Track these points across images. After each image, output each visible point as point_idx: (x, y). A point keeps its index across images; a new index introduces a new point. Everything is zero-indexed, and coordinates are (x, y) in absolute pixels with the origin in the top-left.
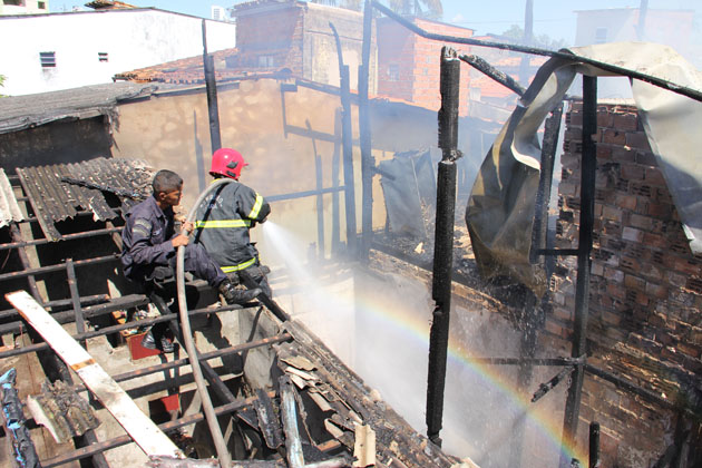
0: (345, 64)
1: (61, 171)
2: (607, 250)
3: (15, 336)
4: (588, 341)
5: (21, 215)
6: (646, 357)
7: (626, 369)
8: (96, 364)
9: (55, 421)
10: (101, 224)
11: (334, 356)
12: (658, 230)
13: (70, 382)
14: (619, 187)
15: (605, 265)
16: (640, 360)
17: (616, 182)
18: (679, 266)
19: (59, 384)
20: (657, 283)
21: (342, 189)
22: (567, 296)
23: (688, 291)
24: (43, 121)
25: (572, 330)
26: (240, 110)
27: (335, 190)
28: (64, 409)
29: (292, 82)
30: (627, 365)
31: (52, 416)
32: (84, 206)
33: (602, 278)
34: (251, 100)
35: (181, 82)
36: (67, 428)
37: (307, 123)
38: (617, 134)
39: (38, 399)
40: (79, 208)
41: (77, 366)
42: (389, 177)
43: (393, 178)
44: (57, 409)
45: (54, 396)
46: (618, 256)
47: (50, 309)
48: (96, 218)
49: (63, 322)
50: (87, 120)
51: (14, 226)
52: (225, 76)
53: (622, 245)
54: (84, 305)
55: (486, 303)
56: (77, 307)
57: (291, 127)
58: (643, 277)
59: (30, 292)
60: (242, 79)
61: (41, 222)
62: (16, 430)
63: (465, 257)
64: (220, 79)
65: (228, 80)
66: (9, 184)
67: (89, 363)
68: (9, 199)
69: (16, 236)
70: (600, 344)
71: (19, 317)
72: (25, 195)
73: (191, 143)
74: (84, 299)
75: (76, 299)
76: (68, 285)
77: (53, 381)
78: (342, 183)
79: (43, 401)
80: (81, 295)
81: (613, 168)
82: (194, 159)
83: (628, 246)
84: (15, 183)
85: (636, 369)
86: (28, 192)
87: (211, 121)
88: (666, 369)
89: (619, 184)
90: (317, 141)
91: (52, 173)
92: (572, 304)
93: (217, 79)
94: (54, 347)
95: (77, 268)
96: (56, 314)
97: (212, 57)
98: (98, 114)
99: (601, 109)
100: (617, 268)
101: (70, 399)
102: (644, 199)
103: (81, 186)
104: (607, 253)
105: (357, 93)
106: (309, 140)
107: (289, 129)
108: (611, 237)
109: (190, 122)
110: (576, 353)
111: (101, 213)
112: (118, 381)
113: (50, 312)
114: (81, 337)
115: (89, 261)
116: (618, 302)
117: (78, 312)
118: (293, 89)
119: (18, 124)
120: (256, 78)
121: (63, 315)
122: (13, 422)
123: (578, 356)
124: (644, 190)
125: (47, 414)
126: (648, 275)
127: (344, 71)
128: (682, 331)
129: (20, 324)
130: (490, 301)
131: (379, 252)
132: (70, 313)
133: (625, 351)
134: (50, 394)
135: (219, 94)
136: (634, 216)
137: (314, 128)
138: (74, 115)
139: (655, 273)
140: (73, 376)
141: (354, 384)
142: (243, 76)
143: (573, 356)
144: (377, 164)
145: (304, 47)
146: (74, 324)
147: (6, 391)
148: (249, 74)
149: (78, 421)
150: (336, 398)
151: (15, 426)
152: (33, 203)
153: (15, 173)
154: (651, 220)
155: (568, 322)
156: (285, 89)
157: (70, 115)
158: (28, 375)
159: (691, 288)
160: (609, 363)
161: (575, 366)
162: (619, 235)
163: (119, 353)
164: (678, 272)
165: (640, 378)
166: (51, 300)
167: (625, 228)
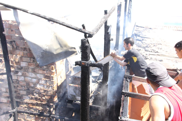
2: (17, 70)
4: (17, 102)
6: (37, 103)
7: (31, 108)
12: (32, 61)
14: (17, 48)
15: (17, 76)
16: (35, 104)
17: (15, 47)
18: (41, 72)
20: (35, 78)
22: (6, 89)
23: (45, 79)
25: (10, 100)
30: (31, 106)
33: (17, 80)
38: (12, 31)
46: (21, 72)
53: (21, 68)
58: (30, 77)
70: (21, 102)
81: (13, 43)
83: (23, 68)
85: (34, 107)
88: (44, 105)
89: (16, 48)
92: (8, 91)
99: (5, 22)
100: (21, 76)
102: (25, 52)
104: (17, 71)
108: (17, 66)
110: (13, 108)
116: (24, 87)
123: (14, 109)
124: (25, 49)
126: (32, 76)
128: (45, 92)
133: (30, 102)
136: (23, 58)
139: (33, 75)
143: (12, 109)
154: (29, 59)
155: (8, 97)
159: (45, 78)
160: (25, 107)
161: (14, 113)
162: (20, 65)
164: (41, 74)
165: (36, 110)
167: (21, 62)
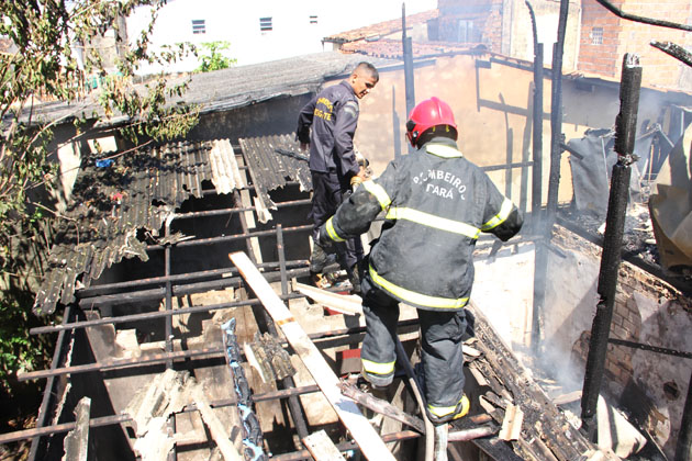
0: (539, 41)
1: (274, 143)
3: (235, 289)
5: (242, 183)
8: (296, 322)
9: (263, 365)
10: (306, 195)
11: (494, 335)
13: (276, 335)
19: (267, 336)
21: (530, 164)
24: (262, 98)
26: (435, 85)
27: (524, 165)
28: (270, 356)
29: (486, 58)
31: (260, 361)
32: (292, 177)
34: (446, 76)
35: (382, 56)
36: (272, 372)
37: (501, 97)
39: (251, 346)
40: (288, 179)
41: (281, 322)
42: (577, 156)
43: (581, 157)
44: (264, 355)
45: (263, 345)
47: (262, 269)
48: (302, 188)
49: (271, 281)
50: (298, 96)
51: (236, 193)
52: (422, 53)
54: (288, 268)
55: (665, 291)
56: (283, 268)
57: (484, 101)
59: (248, 253)
60: (438, 56)
61: (257, 190)
62: (236, 369)
63: (648, 241)
64: (417, 56)
65: (425, 57)
66: (233, 154)
67: (290, 320)
68: (233, 169)
69: (238, 202)
71: (237, 274)
72: (245, 164)
73: (389, 116)
74: (289, 263)
75: (282, 262)
76: (276, 248)
77: (263, 333)
78: (531, 159)
79: (255, 348)
80: (287, 259)
82: (391, 131)
84: (238, 152)
86: (247, 161)
87: (407, 98)
90: (509, 114)
91: (267, 144)
93: (414, 55)
94: (264, 304)
95: (285, 235)
96: (267, 274)
97: (410, 38)
98: (307, 92)
101: (275, 349)
103: (290, 156)
105: (550, 67)
106: (501, 114)
107: (481, 103)
109: (389, 97)
111: (306, 184)
112: (312, 339)
113: (262, 272)
114: (285, 297)
115: (294, 228)
117: (283, 273)
118: (487, 65)
119: (241, 102)
120: (451, 55)
121: (271, 274)
122: (233, 361)
125: (257, 358)
127: (538, 48)
129: (239, 280)
130: (670, 290)
131: (562, 228)
132: (277, 274)
134: (260, 343)
135: (415, 70)
137: (507, 103)
138: (287, 93)
140: (278, 330)
141: (508, 363)
142: (439, 53)
144: (566, 141)
145: (505, 11)
146: (280, 283)
147: (229, 336)
148: (445, 51)
149: (279, 368)
150: (492, 374)
151: (235, 365)
152: (251, 172)
153: (238, 144)
156: (479, 65)
157: (284, 93)
158: (242, 320)
163: (314, 310)
166: (264, 261)
